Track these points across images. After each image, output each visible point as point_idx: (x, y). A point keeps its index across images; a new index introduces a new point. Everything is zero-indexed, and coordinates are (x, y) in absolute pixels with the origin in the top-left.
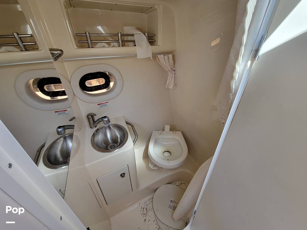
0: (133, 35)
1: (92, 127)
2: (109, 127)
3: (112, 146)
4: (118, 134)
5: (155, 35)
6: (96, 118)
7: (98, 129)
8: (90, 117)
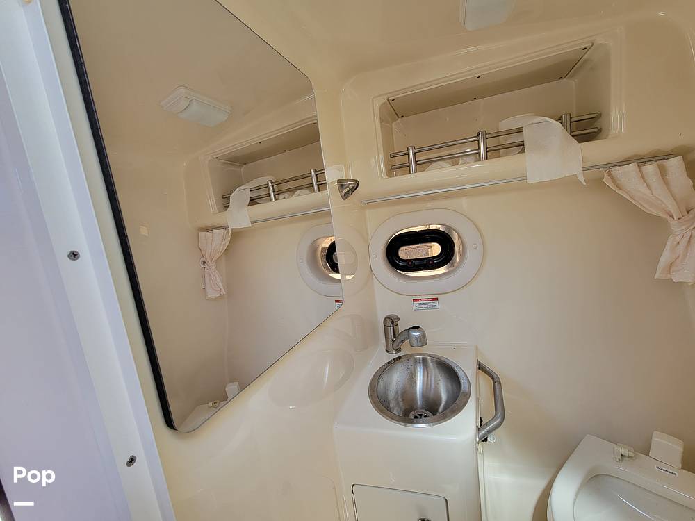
0: (520, 131)
1: (390, 348)
2: (424, 361)
3: (421, 415)
4: (443, 390)
5: (599, 116)
6: (402, 326)
7: (400, 358)
8: (389, 323)
